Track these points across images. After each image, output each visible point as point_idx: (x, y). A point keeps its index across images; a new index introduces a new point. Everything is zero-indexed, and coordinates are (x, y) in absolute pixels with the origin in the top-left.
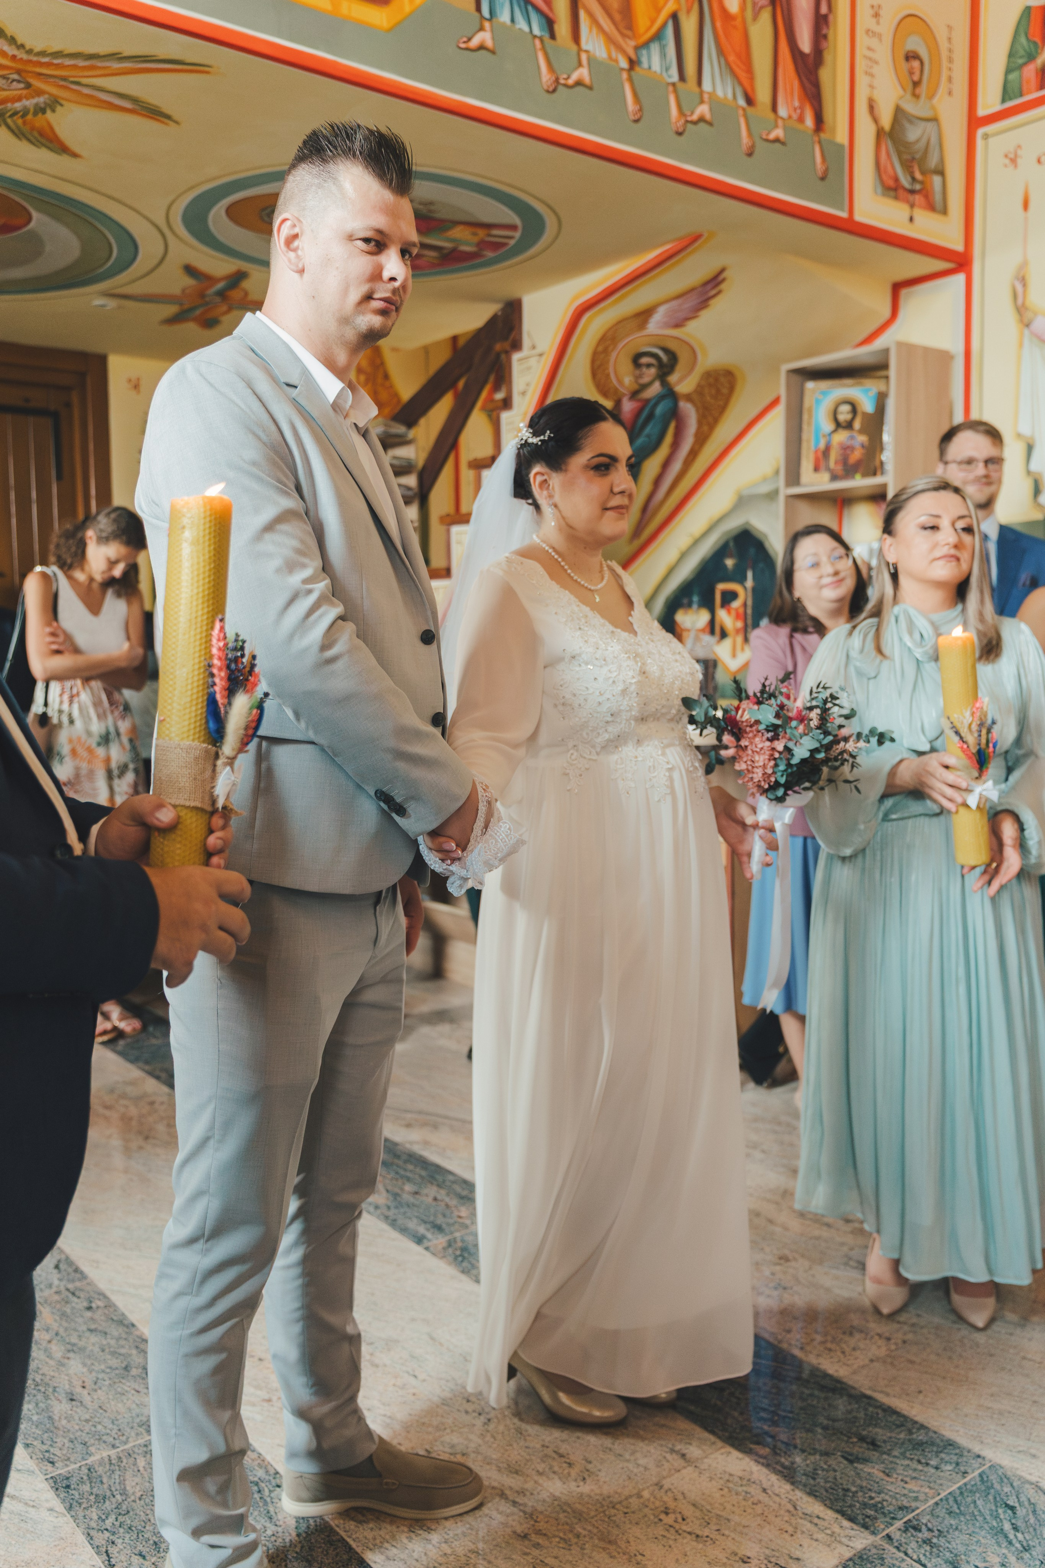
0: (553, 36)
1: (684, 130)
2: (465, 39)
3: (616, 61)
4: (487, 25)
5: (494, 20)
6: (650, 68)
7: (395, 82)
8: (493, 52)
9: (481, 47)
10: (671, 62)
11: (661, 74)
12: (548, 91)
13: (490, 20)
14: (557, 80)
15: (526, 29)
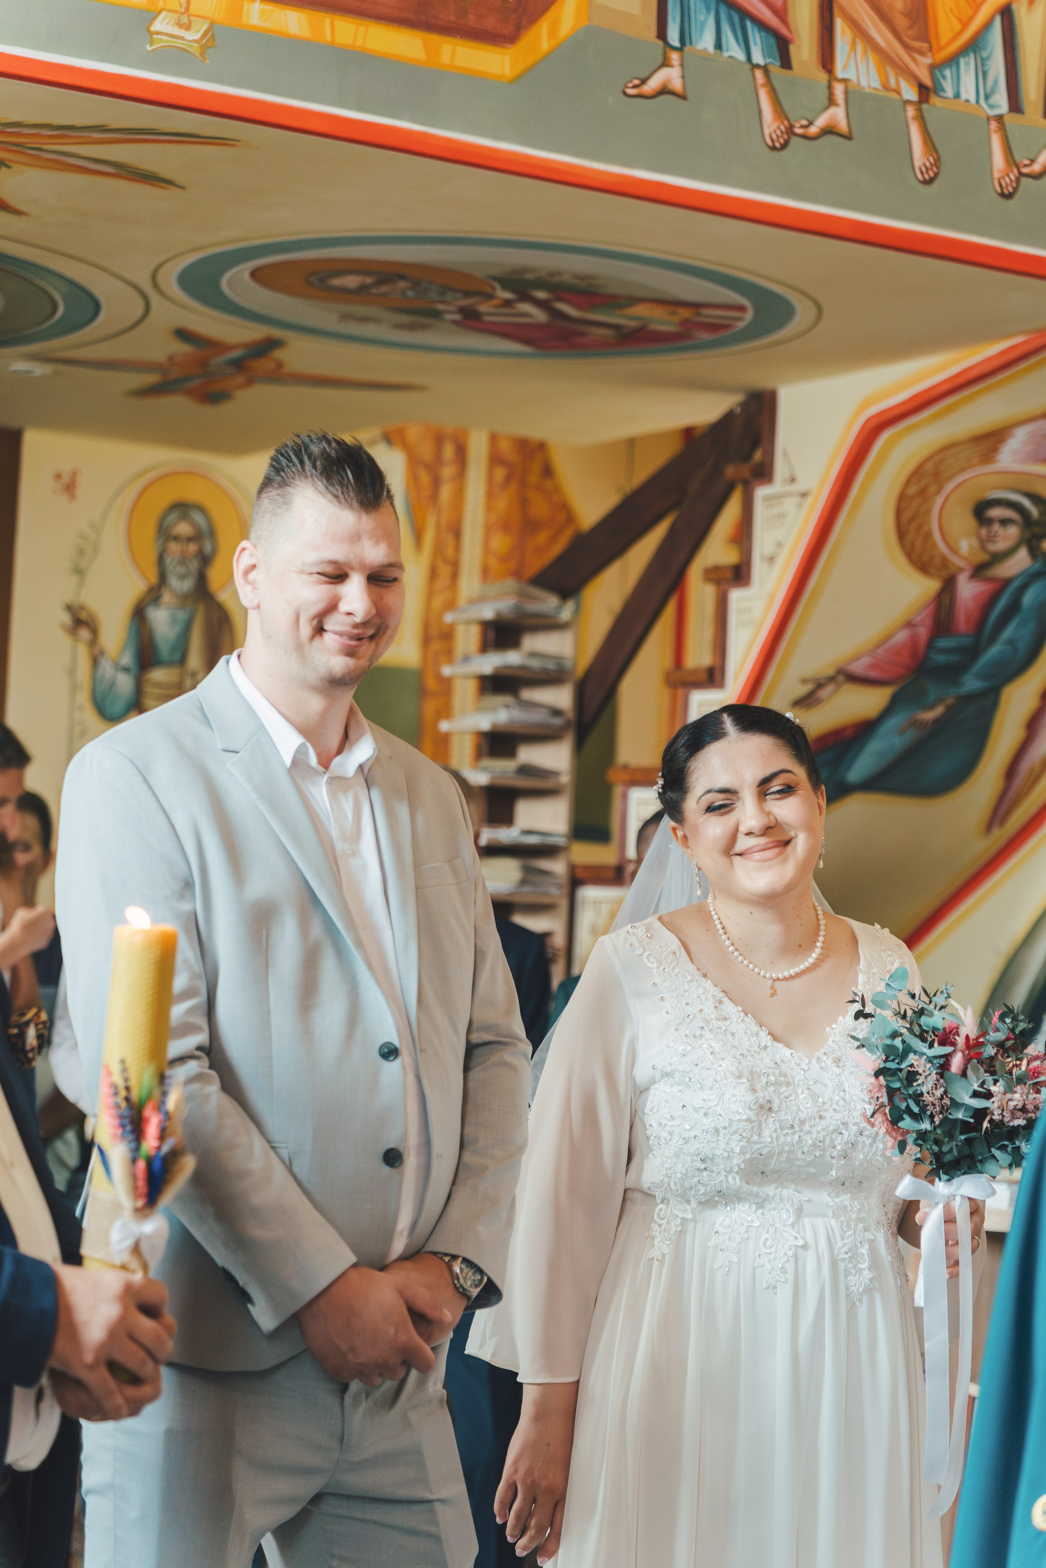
0: (786, 63)
1: (1015, 189)
2: (636, 82)
3: (898, 92)
4: (675, 57)
5: (686, 49)
6: (957, 96)
7: (516, 154)
8: (683, 97)
9: (664, 91)
10: (996, 82)
11: (977, 101)
12: (773, 148)
13: (680, 50)
14: (790, 130)
15: (741, 56)
